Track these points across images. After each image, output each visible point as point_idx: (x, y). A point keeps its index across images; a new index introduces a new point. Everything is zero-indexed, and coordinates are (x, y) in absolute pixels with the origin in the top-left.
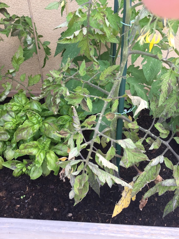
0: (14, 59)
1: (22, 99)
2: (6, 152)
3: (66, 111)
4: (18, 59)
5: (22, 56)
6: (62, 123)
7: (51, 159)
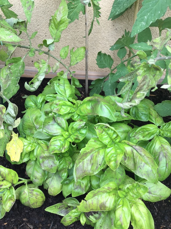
0: (52, 21)
1: (66, 88)
2: (47, 182)
3: (145, 114)
4: (60, 21)
5: (66, 17)
6: (144, 137)
7: (141, 218)
